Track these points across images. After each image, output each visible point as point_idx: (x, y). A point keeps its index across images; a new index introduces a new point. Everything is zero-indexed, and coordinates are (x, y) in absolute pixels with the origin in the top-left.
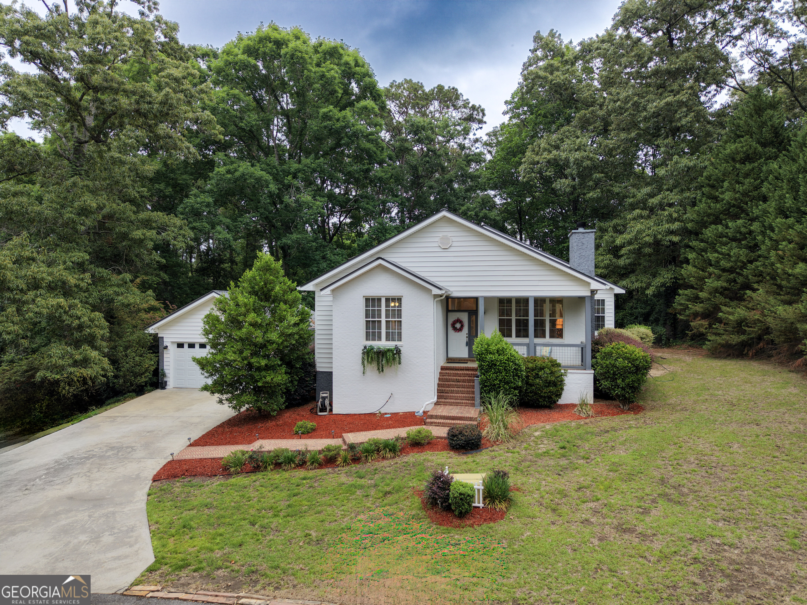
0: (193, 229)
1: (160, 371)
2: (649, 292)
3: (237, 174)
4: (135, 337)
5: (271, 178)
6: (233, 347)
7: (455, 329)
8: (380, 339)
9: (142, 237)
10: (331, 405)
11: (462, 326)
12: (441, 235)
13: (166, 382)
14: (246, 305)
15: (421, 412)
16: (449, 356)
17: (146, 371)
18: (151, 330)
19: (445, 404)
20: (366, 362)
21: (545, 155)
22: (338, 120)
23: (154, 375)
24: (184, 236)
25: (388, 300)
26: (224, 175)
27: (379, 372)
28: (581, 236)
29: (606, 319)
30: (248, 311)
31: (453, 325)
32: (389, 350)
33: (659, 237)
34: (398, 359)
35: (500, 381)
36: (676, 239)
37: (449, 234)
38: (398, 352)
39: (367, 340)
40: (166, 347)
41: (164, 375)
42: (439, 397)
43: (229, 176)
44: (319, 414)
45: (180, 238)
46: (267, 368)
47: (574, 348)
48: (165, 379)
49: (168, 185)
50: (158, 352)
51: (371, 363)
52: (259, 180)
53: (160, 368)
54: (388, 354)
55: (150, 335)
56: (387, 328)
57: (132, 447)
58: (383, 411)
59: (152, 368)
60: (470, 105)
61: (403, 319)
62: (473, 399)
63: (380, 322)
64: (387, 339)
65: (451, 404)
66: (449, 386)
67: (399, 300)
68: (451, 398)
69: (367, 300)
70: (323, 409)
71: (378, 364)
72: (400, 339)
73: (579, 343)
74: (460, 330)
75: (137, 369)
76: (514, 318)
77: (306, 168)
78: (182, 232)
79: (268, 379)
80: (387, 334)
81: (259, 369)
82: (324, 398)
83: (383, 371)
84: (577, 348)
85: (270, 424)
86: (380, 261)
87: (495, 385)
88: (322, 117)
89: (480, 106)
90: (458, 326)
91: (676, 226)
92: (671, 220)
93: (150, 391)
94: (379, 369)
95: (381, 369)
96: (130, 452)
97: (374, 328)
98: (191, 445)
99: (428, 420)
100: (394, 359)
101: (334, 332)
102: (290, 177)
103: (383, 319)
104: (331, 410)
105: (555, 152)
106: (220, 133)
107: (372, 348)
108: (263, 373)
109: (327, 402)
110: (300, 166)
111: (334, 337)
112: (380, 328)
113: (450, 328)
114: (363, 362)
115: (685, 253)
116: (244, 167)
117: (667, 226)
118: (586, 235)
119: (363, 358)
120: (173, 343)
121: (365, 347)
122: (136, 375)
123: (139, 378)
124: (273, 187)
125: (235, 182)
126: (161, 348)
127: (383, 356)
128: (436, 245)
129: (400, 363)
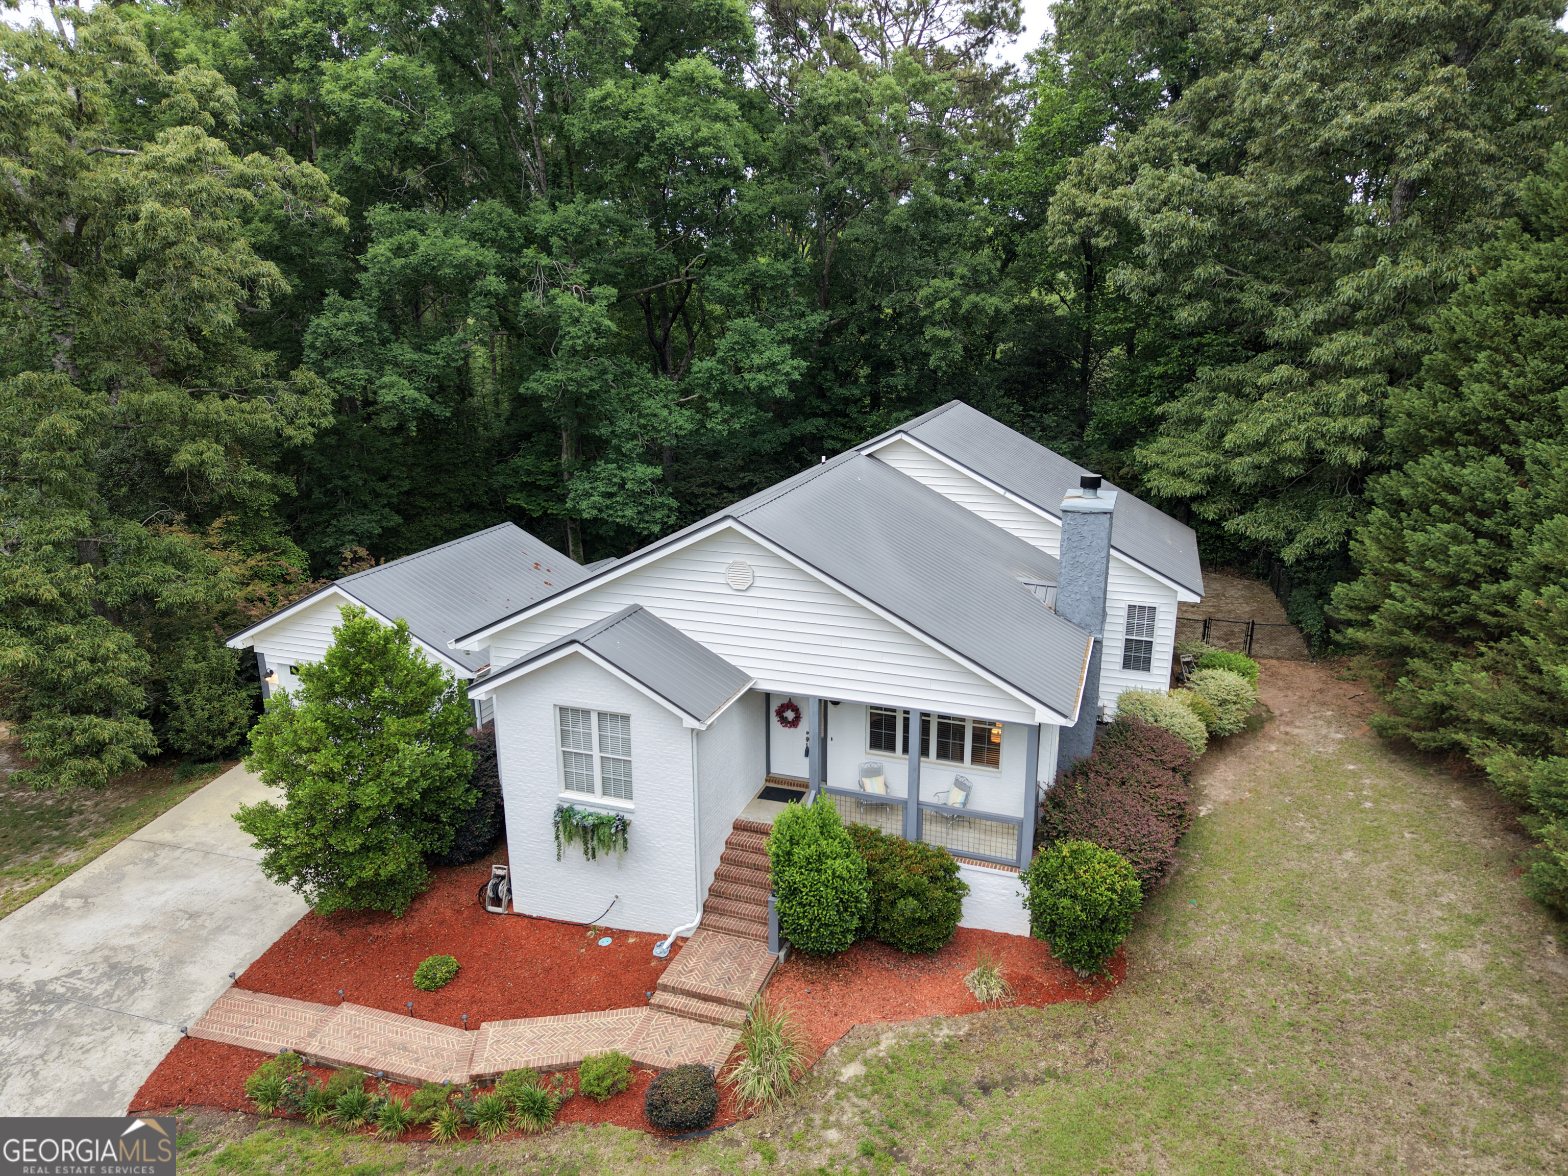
2: (1289, 554)
3: (416, 258)
7: (784, 721)
8: (590, 790)
10: (509, 893)
11: (798, 718)
12: (731, 559)
15: (667, 945)
16: (773, 770)
18: (238, 643)
20: (562, 839)
22: (627, 116)
25: (602, 717)
27: (588, 858)
28: (1080, 519)
29: (1155, 648)
31: (780, 712)
32: (603, 823)
33: (1320, 444)
34: (621, 841)
37: (747, 561)
38: (623, 826)
40: (271, 672)
42: (708, 907)
44: (491, 909)
46: (366, 849)
50: (256, 684)
51: (571, 841)
52: (462, 266)
54: (602, 830)
55: (238, 652)
56: (604, 770)
57: (144, 972)
58: (604, 923)
61: (635, 759)
63: (589, 757)
64: (605, 791)
65: (728, 931)
66: (736, 880)
67: (626, 718)
68: (733, 914)
69: (563, 711)
70: (497, 901)
71: (586, 844)
72: (628, 795)
74: (794, 723)
75: (215, 725)
76: (899, 715)
80: (605, 781)
82: (499, 878)
83: (594, 857)
86: (577, 647)
90: (790, 715)
91: (1361, 424)
92: (1353, 408)
94: (586, 853)
95: (591, 854)
97: (579, 767)
98: (237, 986)
99: (655, 999)
100: (616, 841)
102: (534, 248)
103: (596, 754)
104: (510, 904)
107: (573, 808)
108: (358, 860)
109: (502, 888)
111: (504, 775)
112: (590, 768)
113: (774, 719)
114: (557, 838)
118: (1091, 518)
119: (557, 829)
120: (281, 665)
121: (561, 804)
124: (494, 280)
126: (261, 673)
127: (593, 831)
128: (721, 580)
129: (626, 848)
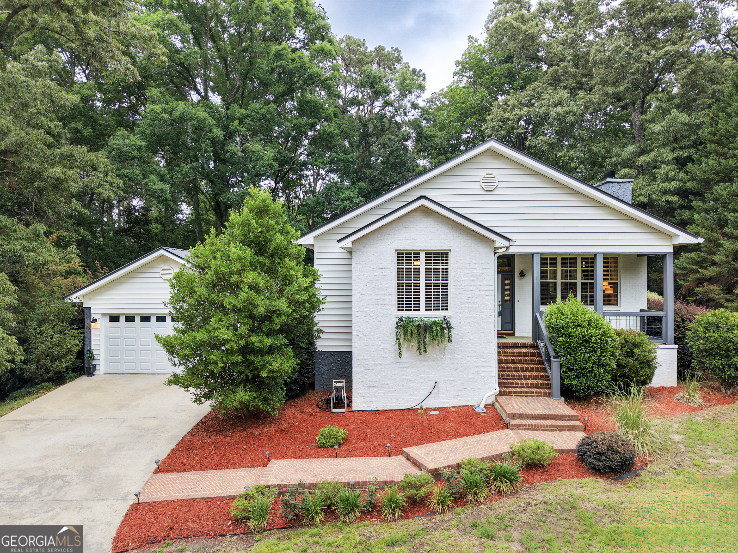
0: (121, 176)
1: (86, 351)
3: (175, 114)
4: (53, 307)
5: (214, 122)
6: (221, 320)
8: (417, 308)
9: (63, 177)
10: (350, 398)
12: (484, 173)
13: (95, 366)
14: (240, 259)
15: (482, 406)
17: (68, 352)
18: (74, 298)
19: (510, 394)
20: (402, 339)
21: (516, 111)
22: (293, 60)
23: (77, 358)
24: (111, 184)
25: (428, 255)
26: (158, 114)
27: (421, 354)
28: (616, 186)
30: (243, 268)
32: (436, 323)
34: (447, 336)
35: (594, 363)
36: (675, 199)
37: (495, 172)
38: (447, 325)
39: (399, 309)
40: (95, 320)
41: (92, 357)
42: (501, 385)
43: (166, 116)
44: (334, 411)
45: (107, 186)
46: (271, 350)
47: (631, 317)
48: (93, 363)
49: (86, 125)
50: (83, 327)
51: (409, 341)
52: (201, 121)
53: (86, 348)
54: (434, 328)
55: (74, 305)
56: (428, 293)
57: (62, 477)
58: (425, 405)
59: (76, 350)
60: (411, 69)
61: (451, 281)
62: (549, 386)
63: (417, 285)
64: (428, 308)
65: (518, 394)
67: (445, 254)
68: (514, 385)
69: (400, 255)
70: (339, 404)
71: (419, 343)
72: (446, 308)
73: (638, 311)
75: (56, 351)
76: (559, 281)
77: (254, 114)
78: (109, 178)
79: (275, 365)
80: (428, 301)
81: (261, 352)
82: (338, 390)
83: (425, 351)
84: (635, 318)
85: (270, 429)
86: (423, 202)
87: (585, 368)
88: (275, 55)
89: (420, 71)
91: (674, 185)
92: (667, 179)
93: (72, 379)
94: (419, 349)
95: (422, 349)
96: (60, 489)
97: (408, 292)
98: (159, 471)
99: (513, 422)
100: (442, 335)
101: (354, 299)
102: (236, 122)
103: (423, 282)
104: (349, 405)
105: (525, 109)
106: (163, 55)
107: (410, 320)
108: (267, 357)
109: (344, 395)
110: (247, 112)
111: (354, 305)
112: (417, 292)
114: (398, 339)
115: (681, 215)
116: (184, 106)
117: (664, 185)
118: (622, 185)
119: (398, 334)
120: (104, 315)
121: (400, 319)
122: (54, 359)
123: (58, 363)
124: (218, 133)
125: (172, 125)
126: (86, 322)
127: (425, 330)
128: (477, 185)
129: (450, 341)
